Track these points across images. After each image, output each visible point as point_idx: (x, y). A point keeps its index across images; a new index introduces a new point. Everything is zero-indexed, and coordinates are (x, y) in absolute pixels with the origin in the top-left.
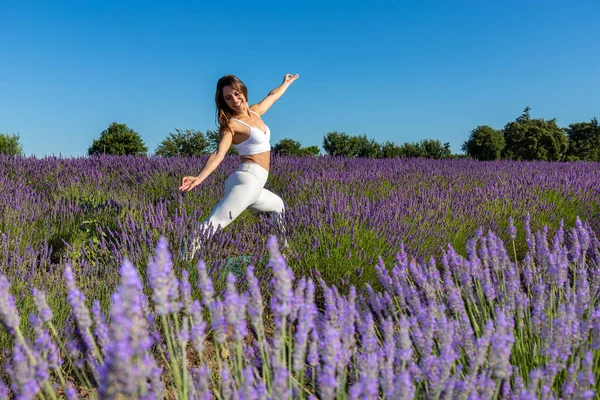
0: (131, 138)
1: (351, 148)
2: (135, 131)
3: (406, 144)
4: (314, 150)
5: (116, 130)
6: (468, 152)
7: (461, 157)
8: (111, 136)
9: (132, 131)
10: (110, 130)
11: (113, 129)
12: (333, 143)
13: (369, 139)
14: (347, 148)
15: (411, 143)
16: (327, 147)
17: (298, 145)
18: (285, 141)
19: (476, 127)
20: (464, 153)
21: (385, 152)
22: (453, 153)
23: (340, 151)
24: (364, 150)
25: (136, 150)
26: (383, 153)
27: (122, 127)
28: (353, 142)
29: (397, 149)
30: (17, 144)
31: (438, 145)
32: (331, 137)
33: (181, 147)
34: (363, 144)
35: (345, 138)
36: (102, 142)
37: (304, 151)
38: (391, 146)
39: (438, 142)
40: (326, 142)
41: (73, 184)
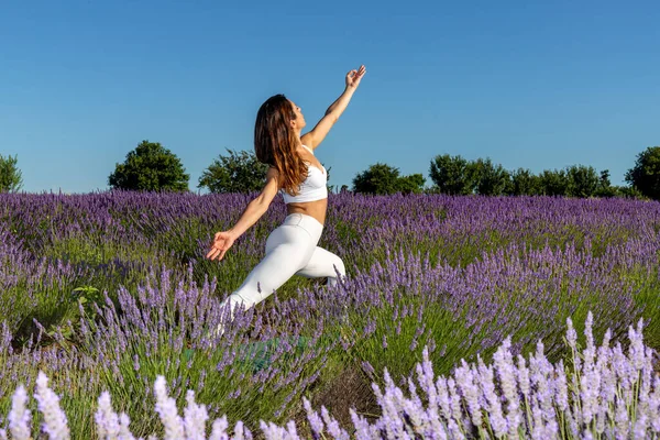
0: (167, 162)
1: (469, 178)
2: (172, 152)
3: (546, 173)
4: (418, 179)
5: (147, 151)
6: (634, 184)
7: (624, 190)
8: (140, 160)
9: (168, 152)
10: (139, 151)
11: (144, 150)
12: (444, 171)
13: (495, 164)
14: (463, 177)
15: (553, 171)
16: (434, 176)
17: (396, 173)
18: (378, 166)
19: (646, 150)
20: (628, 185)
21: (516, 182)
22: (613, 184)
23: (453, 182)
24: (488, 181)
25: (174, 178)
26: (513, 185)
27: (155, 147)
28: (472, 170)
29: (533, 179)
30: (14, 170)
31: (591, 174)
32: (442, 161)
33: (234, 175)
34: (486, 171)
35: (460, 163)
36: (127, 167)
37: (403, 181)
38: (526, 174)
39: (591, 169)
40: (433, 169)
41: (72, 233)
